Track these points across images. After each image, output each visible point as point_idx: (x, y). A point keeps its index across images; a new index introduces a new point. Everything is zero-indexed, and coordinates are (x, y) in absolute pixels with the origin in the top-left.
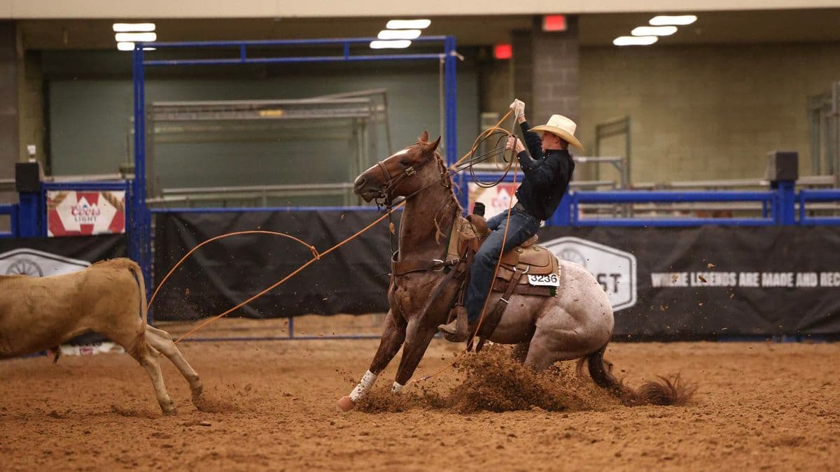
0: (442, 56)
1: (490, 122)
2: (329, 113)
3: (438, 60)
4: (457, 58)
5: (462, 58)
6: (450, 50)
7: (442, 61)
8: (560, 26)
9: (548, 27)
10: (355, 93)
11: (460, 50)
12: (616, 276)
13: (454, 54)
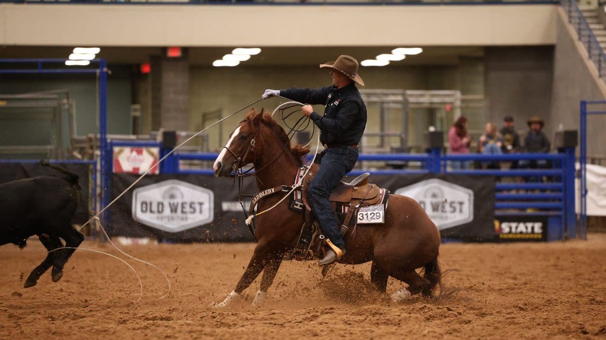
0: (98, 71)
1: (135, 110)
2: (34, 104)
3: (95, 73)
4: (107, 73)
5: (110, 72)
6: (103, 67)
7: (98, 75)
8: (178, 54)
9: (171, 54)
10: (51, 92)
11: (109, 67)
12: (201, 204)
13: (105, 70)
